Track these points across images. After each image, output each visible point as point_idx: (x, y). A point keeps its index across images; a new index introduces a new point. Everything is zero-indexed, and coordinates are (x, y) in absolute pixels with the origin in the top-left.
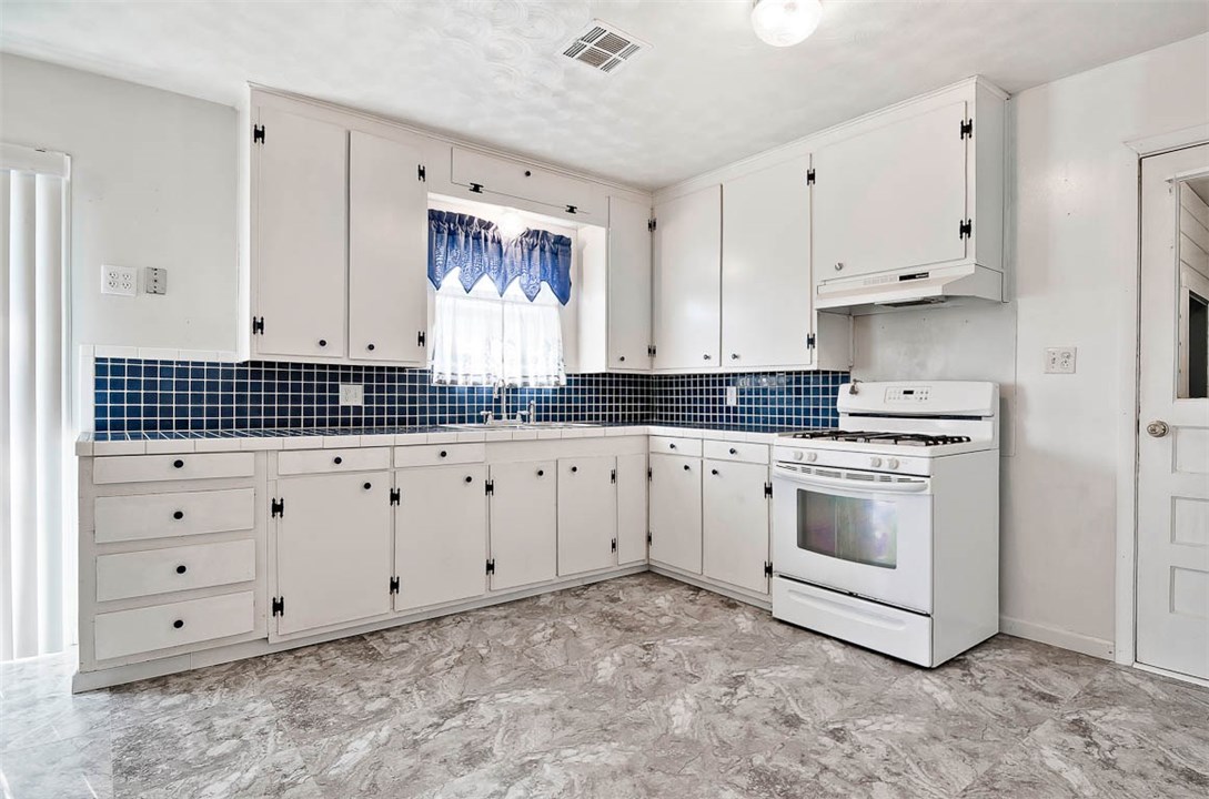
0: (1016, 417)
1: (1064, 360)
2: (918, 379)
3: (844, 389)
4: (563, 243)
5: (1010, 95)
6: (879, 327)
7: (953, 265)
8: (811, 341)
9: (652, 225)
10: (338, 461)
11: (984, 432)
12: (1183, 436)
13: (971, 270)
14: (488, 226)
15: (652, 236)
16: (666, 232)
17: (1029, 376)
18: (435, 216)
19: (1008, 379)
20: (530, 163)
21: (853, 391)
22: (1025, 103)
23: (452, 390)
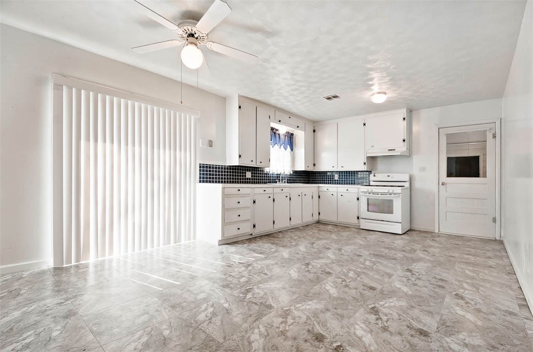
0: (413, 182)
1: (423, 169)
2: (391, 173)
3: (372, 175)
4: (292, 134)
5: (411, 111)
6: (379, 161)
7: (401, 148)
8: (365, 164)
9: (314, 131)
10: (265, 191)
11: (407, 185)
12: (448, 185)
13: (405, 149)
14: (277, 130)
15: (314, 135)
16: (318, 133)
17: (416, 172)
18: (272, 129)
19: (411, 173)
20: (290, 114)
21: (374, 176)
22: (414, 113)
23: (268, 174)
